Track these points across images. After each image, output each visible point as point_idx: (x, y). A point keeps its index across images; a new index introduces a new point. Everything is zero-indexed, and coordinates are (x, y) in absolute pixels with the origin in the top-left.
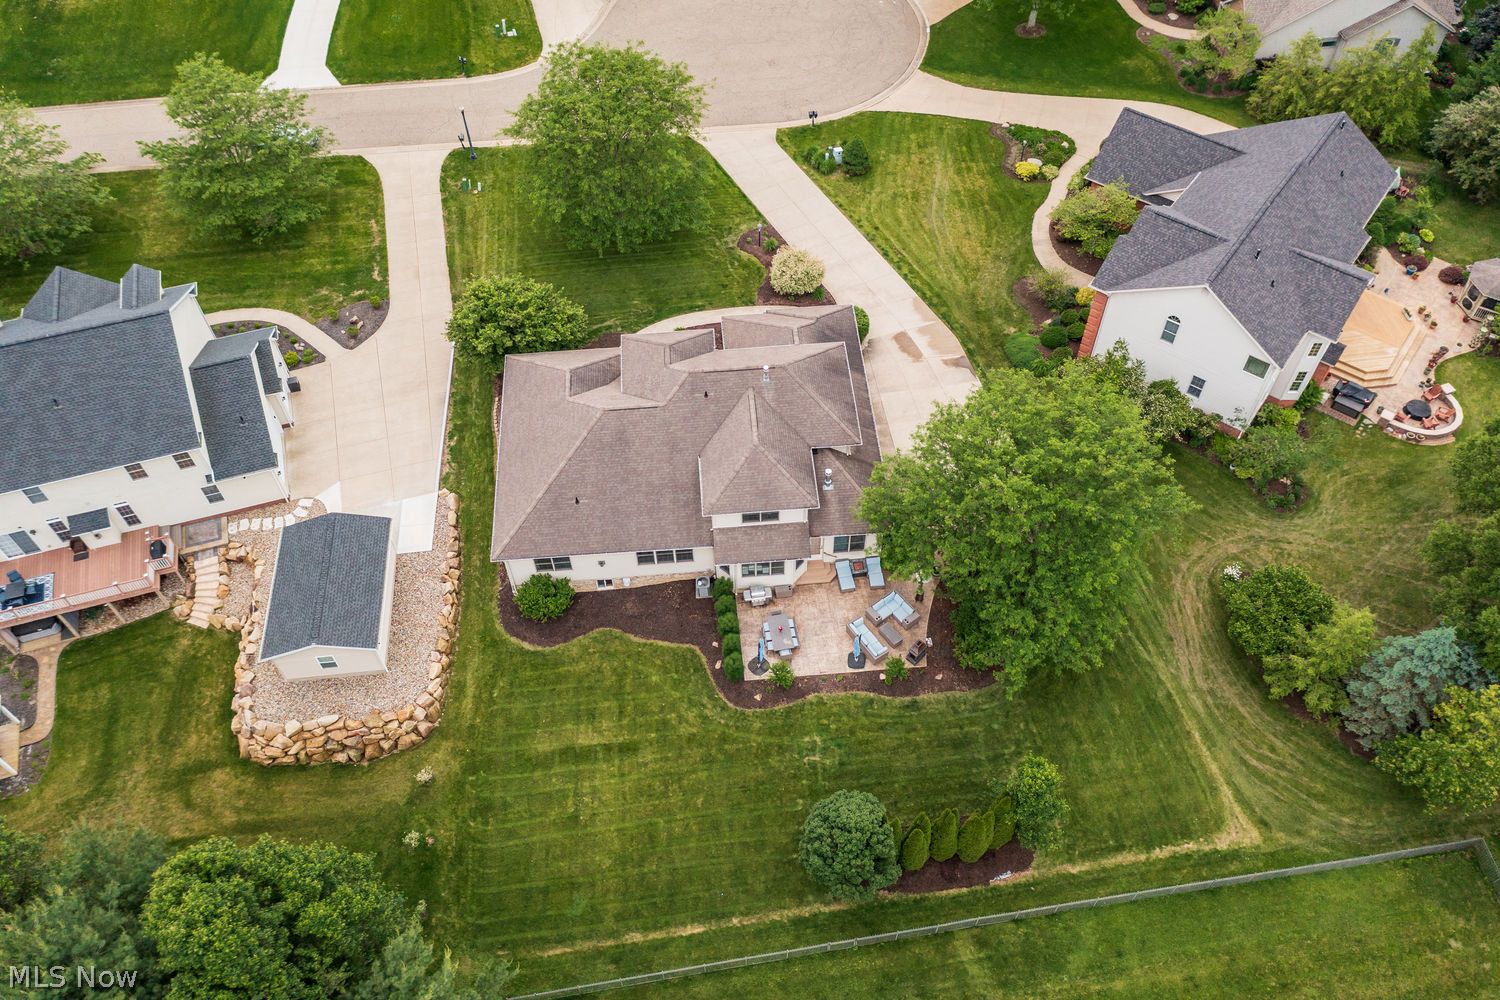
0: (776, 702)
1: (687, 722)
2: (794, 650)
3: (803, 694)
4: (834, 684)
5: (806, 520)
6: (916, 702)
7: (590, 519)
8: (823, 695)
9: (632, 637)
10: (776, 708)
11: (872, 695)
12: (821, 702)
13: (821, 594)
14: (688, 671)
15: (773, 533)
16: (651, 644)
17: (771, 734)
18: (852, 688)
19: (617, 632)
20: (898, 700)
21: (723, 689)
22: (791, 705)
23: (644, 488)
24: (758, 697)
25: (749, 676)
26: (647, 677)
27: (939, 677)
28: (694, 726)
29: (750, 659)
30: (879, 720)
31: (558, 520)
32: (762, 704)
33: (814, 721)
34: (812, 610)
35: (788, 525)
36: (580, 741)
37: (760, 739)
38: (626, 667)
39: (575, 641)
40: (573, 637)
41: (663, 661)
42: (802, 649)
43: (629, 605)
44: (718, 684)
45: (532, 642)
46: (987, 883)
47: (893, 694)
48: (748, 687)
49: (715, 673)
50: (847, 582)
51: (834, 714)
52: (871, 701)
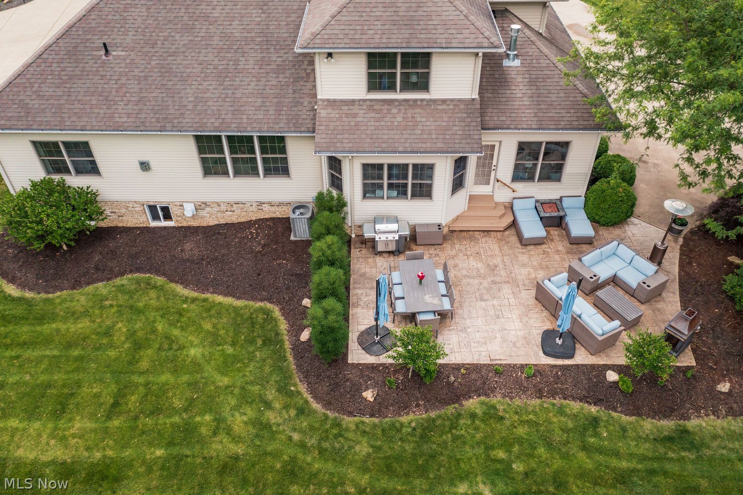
0: (404, 407)
1: (229, 431)
2: (443, 316)
3: (457, 396)
4: (517, 381)
5: (476, 96)
6: (685, 431)
7: (123, 80)
8: (496, 400)
9: (179, 289)
10: (404, 419)
11: (594, 409)
12: (492, 415)
13: (490, 245)
14: (252, 342)
15: (418, 110)
16: (205, 300)
17: (388, 470)
18: (553, 394)
19: (160, 280)
20: (648, 425)
21: (306, 376)
22: (433, 414)
23: (216, 40)
24: (369, 395)
25: (357, 355)
26: (181, 348)
27: (724, 387)
28: (237, 439)
29: (362, 328)
30: (614, 462)
31: (71, 78)
32: (376, 409)
33: (480, 451)
34: (474, 263)
35: (444, 101)
36: (20, 453)
37: (364, 480)
38: (154, 331)
39: (90, 289)
40: (89, 284)
41: (215, 326)
42: (457, 319)
43: (188, 246)
44: (299, 367)
45: (23, 286)
47: (636, 412)
48: (352, 375)
49: (300, 349)
50: (532, 228)
51: (520, 441)
52: (595, 422)
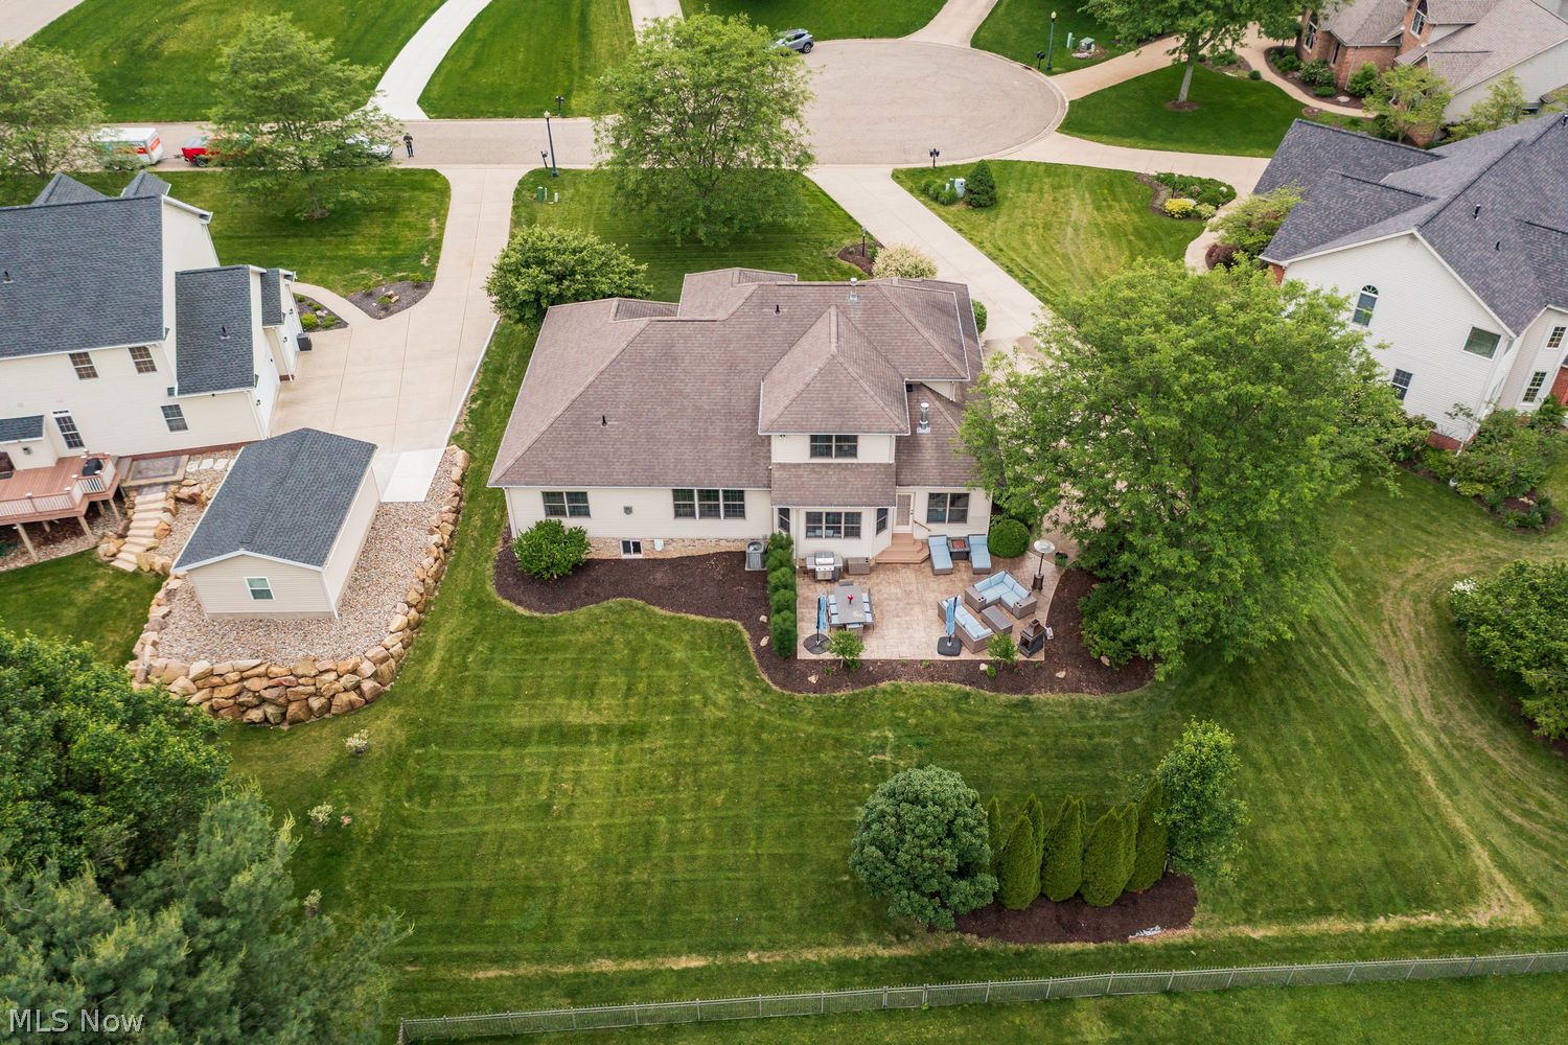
0: (838, 687)
1: (715, 704)
2: (866, 627)
3: (874, 681)
4: (917, 670)
5: (892, 461)
6: (1028, 701)
7: (618, 445)
8: (901, 682)
9: (657, 609)
10: (837, 694)
11: (968, 688)
12: (898, 691)
13: (908, 575)
14: (724, 647)
15: (849, 472)
16: (680, 618)
17: (827, 724)
18: (941, 679)
19: (641, 603)
20: (1003, 697)
21: (767, 669)
22: (857, 691)
23: (689, 412)
24: (813, 679)
25: (803, 654)
26: (669, 652)
27: (1061, 675)
28: (721, 709)
29: (807, 636)
30: (976, 719)
31: (577, 443)
32: (816, 689)
33: (888, 712)
34: (894, 590)
35: (868, 465)
36: (570, 719)
37: (811, 729)
38: (645, 641)
39: (584, 609)
40: (582, 606)
41: (692, 637)
42: (877, 630)
43: (658, 576)
44: (761, 664)
45: (528, 607)
46: (1124, 939)
47: (997, 689)
48: (801, 667)
49: (759, 651)
50: (942, 561)
51: (915, 706)
52: (967, 695)
